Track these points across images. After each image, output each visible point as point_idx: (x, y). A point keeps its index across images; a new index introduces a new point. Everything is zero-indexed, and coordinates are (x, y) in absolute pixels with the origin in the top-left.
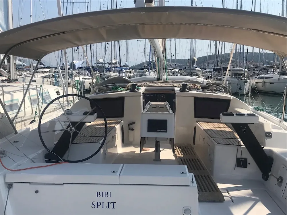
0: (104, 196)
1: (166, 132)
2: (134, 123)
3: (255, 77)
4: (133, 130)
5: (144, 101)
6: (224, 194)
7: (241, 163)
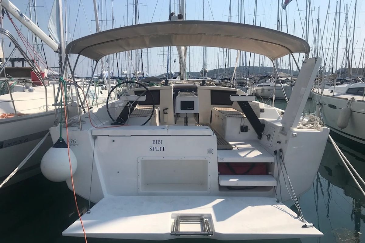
0: (157, 143)
1: (194, 109)
2: (167, 109)
3: (255, 85)
4: (167, 113)
5: (174, 93)
6: (233, 147)
7: (244, 129)
